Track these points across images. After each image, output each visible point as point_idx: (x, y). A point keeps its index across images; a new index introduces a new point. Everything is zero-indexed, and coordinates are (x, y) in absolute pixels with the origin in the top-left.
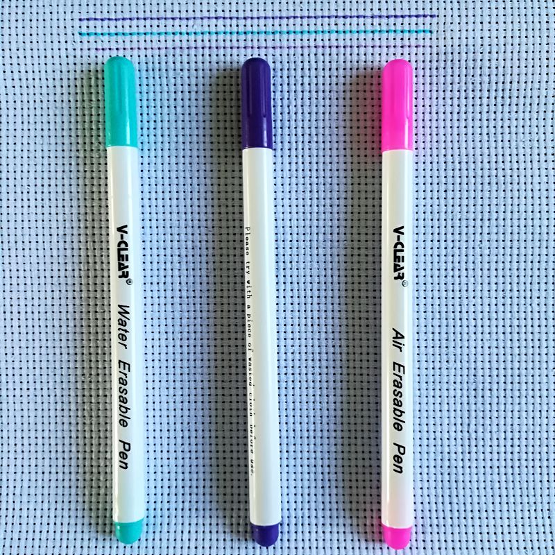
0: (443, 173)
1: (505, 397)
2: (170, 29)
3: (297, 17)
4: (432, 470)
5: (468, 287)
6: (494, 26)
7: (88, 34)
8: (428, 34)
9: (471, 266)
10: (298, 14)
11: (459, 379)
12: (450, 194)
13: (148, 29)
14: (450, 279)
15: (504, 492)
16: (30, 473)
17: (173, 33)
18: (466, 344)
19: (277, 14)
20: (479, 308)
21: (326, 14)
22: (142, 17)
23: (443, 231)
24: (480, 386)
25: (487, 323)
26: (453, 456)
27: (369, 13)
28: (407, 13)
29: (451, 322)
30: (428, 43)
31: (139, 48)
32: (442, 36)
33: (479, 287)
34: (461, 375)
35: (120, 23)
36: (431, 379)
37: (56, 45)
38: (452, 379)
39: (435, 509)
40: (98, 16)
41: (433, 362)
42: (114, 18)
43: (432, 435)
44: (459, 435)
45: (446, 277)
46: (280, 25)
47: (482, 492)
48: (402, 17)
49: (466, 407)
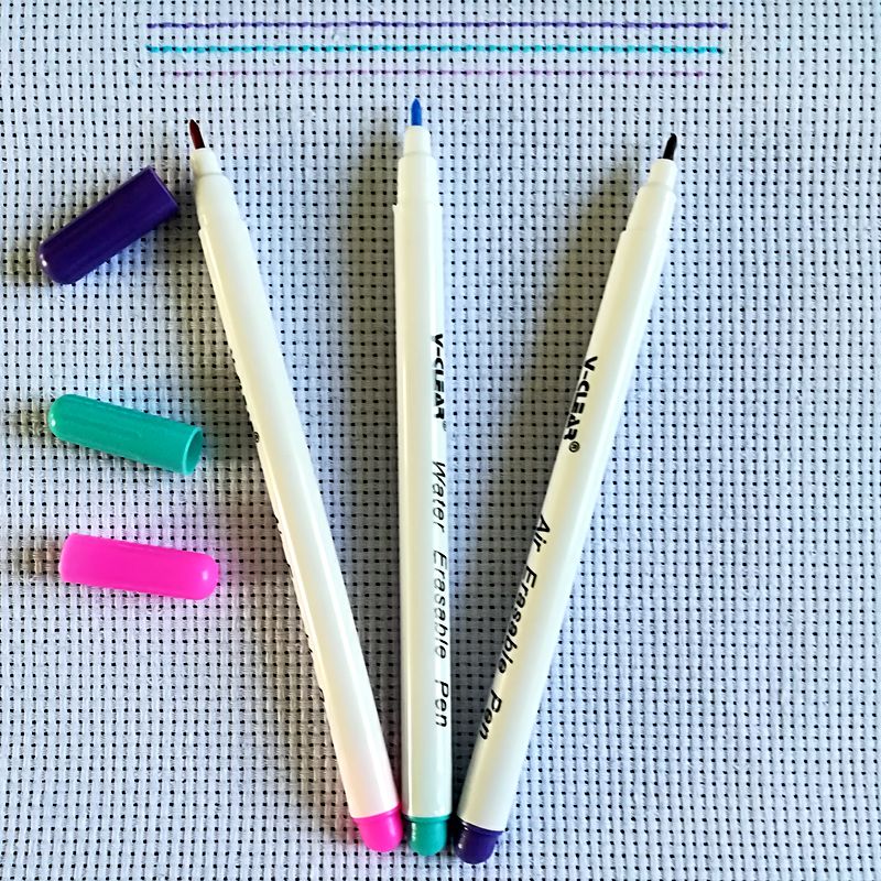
0: (738, 281)
1: (839, 646)
2: (295, 42)
3: (504, 24)
4: (721, 766)
5: (778, 467)
6: (822, 43)
7: (161, 49)
8: (716, 56)
9: (784, 432)
10: (505, 18)
11: (764, 616)
12: (750, 315)
13: (260, 42)
14: (749, 454)
15: (839, 803)
16: (57, 769)
17: (301, 49)
18: (775, 559)
19: (471, 18)
20: (797, 501)
21: (550, 19)
22: (251, 21)
23: (738, 374)
24: (799, 628)
25: (809, 524)
26: (755, 743)
27: (619, 19)
28: (681, 19)
29: (752, 524)
30: (715, 68)
31: (244, 73)
32: (737, 57)
33: (797, 467)
34: (768, 611)
35: (213, 32)
36: (719, 616)
37: (109, 67)
38: (753, 616)
39: (726, 829)
40: (179, 20)
41: (722, 588)
42: (204, 23)
43: (720, 709)
44: (765, 709)
45: (743, 449)
46: (475, 37)
47: (803, 803)
48: (674, 26)
49: (775, 662)
